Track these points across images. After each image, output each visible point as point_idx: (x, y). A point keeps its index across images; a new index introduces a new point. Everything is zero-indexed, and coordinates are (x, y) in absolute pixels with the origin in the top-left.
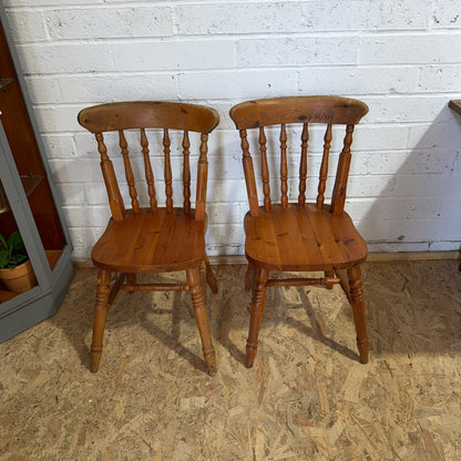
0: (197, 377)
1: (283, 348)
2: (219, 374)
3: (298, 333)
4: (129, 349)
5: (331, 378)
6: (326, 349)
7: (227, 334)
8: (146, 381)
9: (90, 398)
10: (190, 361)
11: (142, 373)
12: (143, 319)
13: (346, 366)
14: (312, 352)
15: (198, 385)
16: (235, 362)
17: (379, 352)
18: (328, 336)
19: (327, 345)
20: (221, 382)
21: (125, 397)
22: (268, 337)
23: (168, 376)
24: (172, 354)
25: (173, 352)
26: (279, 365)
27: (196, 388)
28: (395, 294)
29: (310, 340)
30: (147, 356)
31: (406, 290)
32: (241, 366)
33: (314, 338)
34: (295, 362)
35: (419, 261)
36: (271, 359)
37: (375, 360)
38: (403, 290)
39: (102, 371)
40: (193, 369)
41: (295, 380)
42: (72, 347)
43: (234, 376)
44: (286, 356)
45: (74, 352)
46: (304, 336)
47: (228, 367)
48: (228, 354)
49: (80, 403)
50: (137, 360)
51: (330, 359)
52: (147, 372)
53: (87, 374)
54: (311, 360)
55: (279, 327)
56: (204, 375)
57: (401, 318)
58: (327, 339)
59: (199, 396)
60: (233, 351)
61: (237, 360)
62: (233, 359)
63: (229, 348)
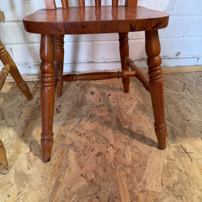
1: (84, 140)
3: (100, 127)
5: (131, 166)
6: (125, 138)
13: (145, 152)
14: (112, 141)
17: (174, 137)
18: (126, 127)
19: (125, 134)
22: (71, 131)
26: (78, 157)
28: (178, 93)
29: (110, 131)
31: (186, 90)
32: (39, 161)
33: (114, 129)
34: (95, 152)
35: (191, 72)
36: (71, 152)
37: (172, 145)
38: (184, 90)
41: (94, 171)
43: (28, 172)
44: (86, 147)
46: (105, 128)
47: (25, 162)
48: (28, 150)
51: (129, 147)
54: (110, 149)
55: (83, 122)
57: (187, 109)
58: (126, 129)
60: (34, 147)
61: (36, 155)
62: (31, 154)
63: (31, 144)
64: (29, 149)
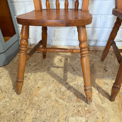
0: (79, 104)
2: (93, 103)
4: (40, 83)
7: (95, 80)
8: (47, 103)
9: (12, 109)
10: (74, 93)
11: (46, 98)
12: (49, 70)
15: (80, 109)
16: (102, 97)
20: (95, 108)
21: (34, 111)
23: (61, 101)
24: (64, 88)
25: (64, 87)
27: (79, 111)
30: (49, 88)
32: (107, 100)
39: (23, 94)
40: (76, 98)
42: (10, 80)
43: (103, 105)
45: (11, 82)
47: (98, 99)
49: (6, 112)
50: (44, 89)
52: (48, 97)
53: (15, 95)
56: (83, 103)
59: (81, 116)
60: (100, 90)
61: (103, 96)
62: (100, 95)
63: (97, 88)
64: (98, 91)
